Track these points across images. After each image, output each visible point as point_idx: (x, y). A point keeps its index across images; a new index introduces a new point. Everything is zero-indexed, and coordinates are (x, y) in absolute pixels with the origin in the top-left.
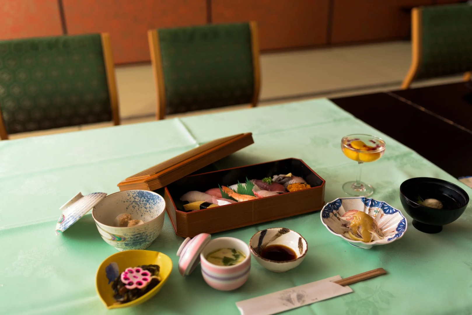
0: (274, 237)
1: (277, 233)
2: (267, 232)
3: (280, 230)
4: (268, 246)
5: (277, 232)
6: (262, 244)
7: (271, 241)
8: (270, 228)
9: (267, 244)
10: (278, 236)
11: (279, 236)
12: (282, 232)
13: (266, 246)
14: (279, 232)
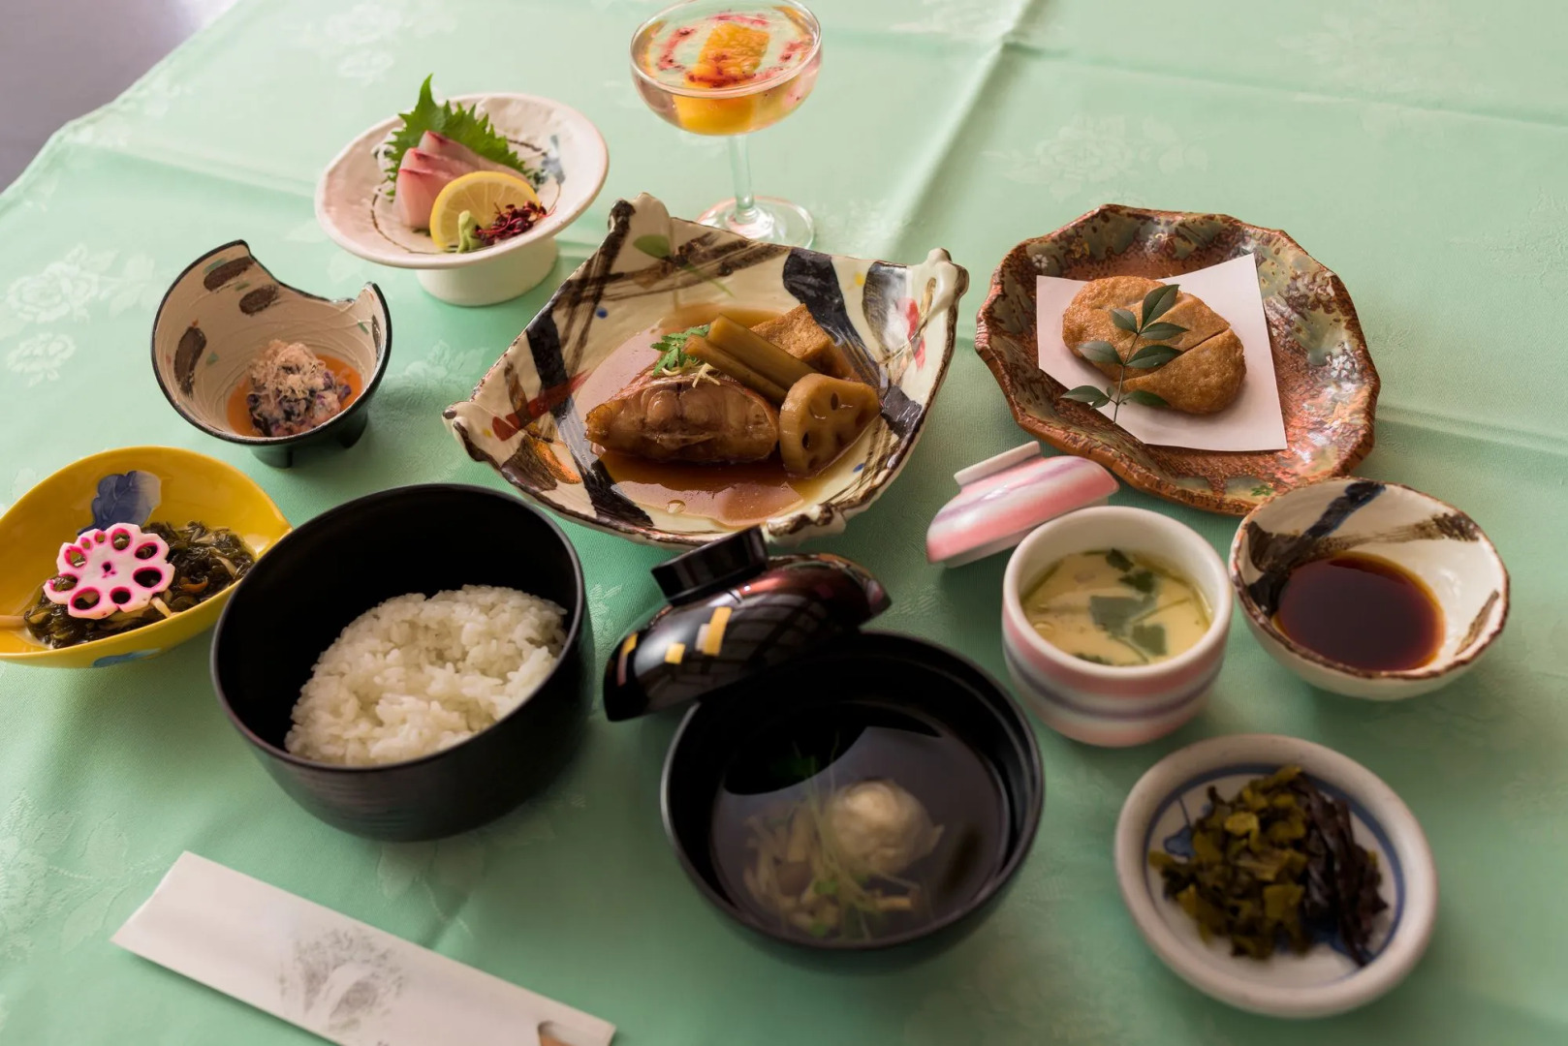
0: (1408, 528)
1: (1425, 522)
2: (1383, 493)
3: (1441, 515)
4: (1355, 553)
5: (1428, 518)
6: (1335, 534)
7: (1381, 539)
8: (1404, 487)
9: (1361, 541)
10: (1422, 531)
11: (1430, 536)
12: (1447, 526)
13: (1348, 545)
14: (1434, 520)
